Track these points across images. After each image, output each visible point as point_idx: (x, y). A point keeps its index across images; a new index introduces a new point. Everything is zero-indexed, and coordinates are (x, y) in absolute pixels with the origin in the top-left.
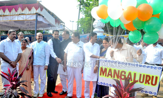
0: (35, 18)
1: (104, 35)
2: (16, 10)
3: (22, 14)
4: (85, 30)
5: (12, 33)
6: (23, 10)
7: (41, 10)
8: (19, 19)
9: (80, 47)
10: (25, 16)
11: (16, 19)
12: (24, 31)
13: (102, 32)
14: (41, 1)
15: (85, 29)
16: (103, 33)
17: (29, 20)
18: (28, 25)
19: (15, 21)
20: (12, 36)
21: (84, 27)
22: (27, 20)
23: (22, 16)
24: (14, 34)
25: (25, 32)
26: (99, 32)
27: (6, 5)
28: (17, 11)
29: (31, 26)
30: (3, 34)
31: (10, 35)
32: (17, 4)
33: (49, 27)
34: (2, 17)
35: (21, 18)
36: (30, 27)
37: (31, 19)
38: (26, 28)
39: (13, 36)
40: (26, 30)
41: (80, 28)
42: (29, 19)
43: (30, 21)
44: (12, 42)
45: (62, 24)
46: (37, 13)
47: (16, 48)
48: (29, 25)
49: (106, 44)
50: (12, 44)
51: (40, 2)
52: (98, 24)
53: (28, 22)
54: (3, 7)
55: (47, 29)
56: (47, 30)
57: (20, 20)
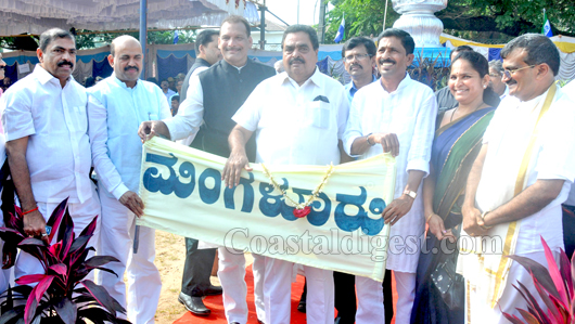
1: (444, 45)
4: (355, 24)
5: (54, 45)
9: (320, 98)
12: (94, 35)
13: (432, 30)
15: (355, 19)
16: (439, 32)
18: (109, 9)
20: (52, 58)
21: (350, 9)
24: (61, 50)
25: (95, 40)
26: (422, 30)
29: (122, 15)
30: (5, 51)
31: (45, 56)
33: (199, 15)
36: (115, 19)
38: (101, 23)
40: (101, 29)
41: (331, 13)
44: (63, 86)
48: (114, 9)
49: (464, 76)
50: (63, 97)
55: (189, 22)
56: (187, 29)
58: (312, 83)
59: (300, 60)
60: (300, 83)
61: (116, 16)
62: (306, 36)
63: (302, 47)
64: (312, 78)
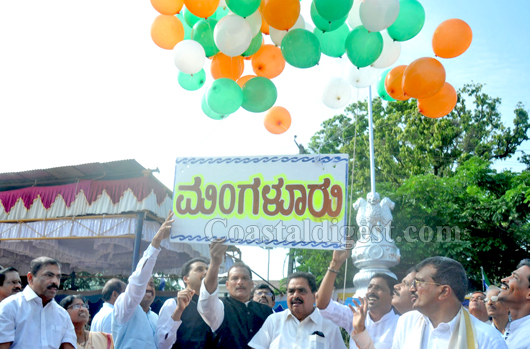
0: (133, 231)
2: (69, 202)
3: (88, 215)
5: (44, 270)
6: (91, 199)
7: (160, 201)
8: (74, 233)
9: (317, 333)
10: (97, 222)
11: (66, 234)
12: (90, 279)
14: (157, 170)
17: (111, 238)
18: (106, 256)
19: (61, 242)
20: (42, 281)
22: (105, 235)
23: (87, 223)
24: (51, 275)
27: (38, 185)
28: (69, 206)
29: (116, 262)
31: (35, 279)
32: (73, 182)
34: (19, 225)
35: (83, 230)
36: (110, 265)
37: (118, 234)
39: (48, 281)
42: (113, 235)
43: (113, 243)
44: (44, 304)
45: (230, 253)
46: (141, 213)
47: (55, 331)
48: (111, 256)
50: (43, 314)
51: (154, 174)
52: (374, 251)
53: (106, 246)
54: (26, 190)
57: (79, 236)
58: (311, 320)
59: (300, 301)
60: (300, 320)
61: (112, 262)
62: (306, 281)
63: (301, 290)
64: (311, 316)
